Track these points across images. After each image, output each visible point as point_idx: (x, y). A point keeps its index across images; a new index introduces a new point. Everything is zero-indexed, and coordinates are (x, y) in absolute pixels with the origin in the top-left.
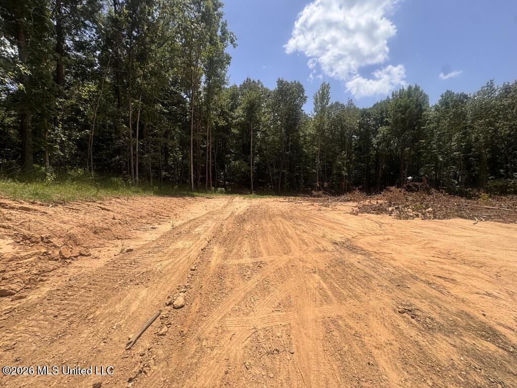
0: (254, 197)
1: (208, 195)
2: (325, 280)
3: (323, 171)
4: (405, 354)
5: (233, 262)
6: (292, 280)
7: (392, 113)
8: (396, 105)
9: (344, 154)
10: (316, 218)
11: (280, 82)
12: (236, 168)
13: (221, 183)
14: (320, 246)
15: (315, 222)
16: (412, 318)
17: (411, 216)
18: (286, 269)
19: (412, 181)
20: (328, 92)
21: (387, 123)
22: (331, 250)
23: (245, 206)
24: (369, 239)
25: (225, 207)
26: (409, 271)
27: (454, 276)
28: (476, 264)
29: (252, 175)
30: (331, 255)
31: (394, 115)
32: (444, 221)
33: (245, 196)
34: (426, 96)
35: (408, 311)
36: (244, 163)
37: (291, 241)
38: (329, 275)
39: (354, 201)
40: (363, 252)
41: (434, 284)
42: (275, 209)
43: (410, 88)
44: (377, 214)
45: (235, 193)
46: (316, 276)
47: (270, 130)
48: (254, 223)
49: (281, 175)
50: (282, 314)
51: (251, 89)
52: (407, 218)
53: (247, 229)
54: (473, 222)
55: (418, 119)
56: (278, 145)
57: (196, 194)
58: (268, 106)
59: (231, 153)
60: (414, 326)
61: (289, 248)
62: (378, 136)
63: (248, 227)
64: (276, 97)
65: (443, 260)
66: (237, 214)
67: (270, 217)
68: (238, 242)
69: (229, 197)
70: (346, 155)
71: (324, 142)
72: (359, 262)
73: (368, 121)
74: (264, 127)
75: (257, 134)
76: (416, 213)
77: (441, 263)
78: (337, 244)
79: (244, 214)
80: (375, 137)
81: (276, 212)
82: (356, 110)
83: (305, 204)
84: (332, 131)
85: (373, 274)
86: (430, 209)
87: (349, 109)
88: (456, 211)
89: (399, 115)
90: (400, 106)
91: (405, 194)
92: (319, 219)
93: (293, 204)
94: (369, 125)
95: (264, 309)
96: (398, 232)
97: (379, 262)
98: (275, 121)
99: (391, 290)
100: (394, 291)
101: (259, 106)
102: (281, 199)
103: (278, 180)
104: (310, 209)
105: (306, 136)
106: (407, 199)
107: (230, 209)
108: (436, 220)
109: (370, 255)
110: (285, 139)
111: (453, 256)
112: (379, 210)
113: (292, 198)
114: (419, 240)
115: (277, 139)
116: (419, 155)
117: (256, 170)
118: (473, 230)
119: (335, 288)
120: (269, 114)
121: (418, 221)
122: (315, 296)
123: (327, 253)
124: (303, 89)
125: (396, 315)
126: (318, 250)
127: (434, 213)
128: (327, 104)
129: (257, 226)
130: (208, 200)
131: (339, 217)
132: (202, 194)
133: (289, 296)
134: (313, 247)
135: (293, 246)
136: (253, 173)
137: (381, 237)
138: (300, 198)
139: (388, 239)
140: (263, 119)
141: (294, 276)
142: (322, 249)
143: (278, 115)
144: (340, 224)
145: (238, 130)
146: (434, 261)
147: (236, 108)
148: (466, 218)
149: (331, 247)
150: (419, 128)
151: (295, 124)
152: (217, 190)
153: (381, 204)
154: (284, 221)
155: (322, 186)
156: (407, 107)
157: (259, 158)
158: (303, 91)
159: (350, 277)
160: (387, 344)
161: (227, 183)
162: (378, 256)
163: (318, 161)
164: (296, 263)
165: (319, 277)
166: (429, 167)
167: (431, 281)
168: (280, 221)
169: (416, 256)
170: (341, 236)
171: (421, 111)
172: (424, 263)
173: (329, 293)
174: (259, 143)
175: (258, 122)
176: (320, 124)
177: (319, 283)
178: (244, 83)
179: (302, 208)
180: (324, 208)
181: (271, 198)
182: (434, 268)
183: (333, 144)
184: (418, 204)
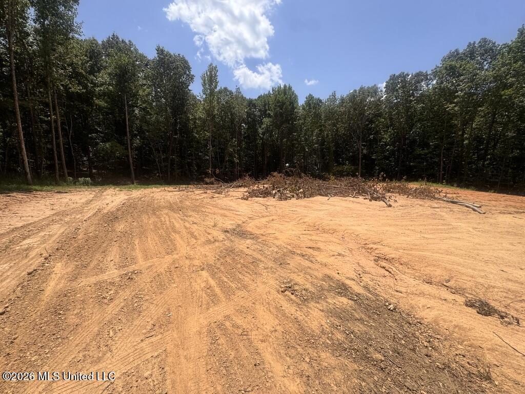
0: (136, 188)
1: (60, 189)
2: (213, 275)
3: (216, 158)
4: (288, 337)
5: (87, 281)
6: (175, 285)
7: (273, 107)
8: (275, 99)
9: (235, 141)
10: (208, 207)
11: (160, 51)
12: (107, 152)
13: (86, 171)
14: (210, 237)
15: (207, 210)
16: (292, 294)
17: (289, 197)
18: (168, 273)
19: (289, 167)
20: (216, 75)
21: (269, 116)
22: (222, 239)
23: (120, 200)
24: (257, 222)
25: (89, 202)
26: (289, 247)
27: (319, 244)
28: (331, 231)
29: (131, 161)
30: (221, 245)
31: (275, 109)
32: (311, 199)
33: (124, 187)
34: (296, 96)
35: (289, 288)
36: (118, 145)
37: (177, 236)
38: (218, 268)
39: (245, 186)
40: (252, 236)
41: (306, 255)
42: (162, 200)
43: (285, 86)
44: (264, 197)
45: (108, 184)
46: (204, 274)
47: (152, 108)
48: (130, 220)
49: (170, 161)
50: (157, 338)
51: (120, 50)
52: (286, 199)
53: (120, 230)
54: (327, 198)
55: (291, 114)
56: (164, 127)
57: (37, 187)
58: (146, 78)
59: (97, 132)
60: (294, 302)
61: (175, 245)
62: (263, 126)
63: (120, 227)
64: (156, 68)
65: (311, 232)
66: (105, 211)
67: (154, 210)
68: (101, 250)
69: (97, 189)
70: (236, 142)
71: (215, 127)
72: (248, 248)
73: (254, 112)
74: (144, 103)
75: (134, 111)
76: (293, 194)
77: (311, 235)
78: (228, 232)
79: (118, 210)
80: (260, 127)
81: (163, 203)
82: (243, 99)
83: (197, 192)
84: (222, 117)
85: (260, 257)
86: (301, 190)
87: (237, 97)
88: (318, 190)
89: (278, 109)
90: (278, 102)
91: (284, 178)
92: (212, 208)
93: (185, 192)
94: (255, 116)
95: (129, 341)
96: (280, 211)
97: (265, 243)
98: (157, 98)
99: (275, 271)
100: (278, 271)
101: (134, 75)
102: (171, 188)
103: (166, 166)
104: (202, 197)
105: (195, 119)
106: (285, 183)
107: (96, 205)
108: (306, 199)
109: (258, 238)
110: (172, 120)
111: (317, 227)
112: (266, 194)
113: (184, 186)
114: (295, 217)
115: (161, 119)
116: (293, 145)
117: (136, 155)
118: (327, 204)
119: (223, 282)
120: (148, 88)
121: (294, 201)
122: (201, 300)
123: (217, 244)
124: (189, 66)
125: (279, 296)
126: (209, 242)
127: (304, 193)
128: (216, 88)
129: (135, 224)
130: (59, 196)
131: (231, 204)
132: (49, 188)
133: (169, 310)
134: (203, 239)
135: (179, 242)
136: (133, 158)
137: (267, 219)
138: (192, 186)
139: (273, 220)
140: (141, 92)
141: (177, 280)
142: (212, 240)
143: (161, 91)
144: (232, 210)
145: (106, 102)
146: (305, 234)
147: (99, 71)
148: (323, 196)
149: (221, 236)
150: (293, 122)
151: (183, 105)
152: (79, 181)
153: (267, 188)
154: (172, 214)
155: (215, 173)
156: (284, 104)
157: (140, 141)
158: (189, 68)
159: (239, 266)
160: (271, 332)
161: (94, 171)
162: (264, 238)
163: (210, 147)
164: (181, 263)
165: (207, 274)
166: (300, 156)
167: (304, 253)
168: (167, 214)
169: (294, 232)
170: (232, 222)
171: (293, 108)
172: (299, 237)
173: (217, 290)
174: (138, 122)
175: (135, 95)
176: (210, 108)
177: (207, 281)
178: (108, 41)
179: (193, 197)
180: (217, 195)
181: (157, 187)
182: (306, 241)
183: (224, 130)
184: (293, 186)
